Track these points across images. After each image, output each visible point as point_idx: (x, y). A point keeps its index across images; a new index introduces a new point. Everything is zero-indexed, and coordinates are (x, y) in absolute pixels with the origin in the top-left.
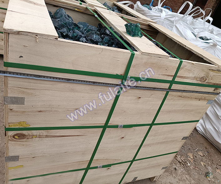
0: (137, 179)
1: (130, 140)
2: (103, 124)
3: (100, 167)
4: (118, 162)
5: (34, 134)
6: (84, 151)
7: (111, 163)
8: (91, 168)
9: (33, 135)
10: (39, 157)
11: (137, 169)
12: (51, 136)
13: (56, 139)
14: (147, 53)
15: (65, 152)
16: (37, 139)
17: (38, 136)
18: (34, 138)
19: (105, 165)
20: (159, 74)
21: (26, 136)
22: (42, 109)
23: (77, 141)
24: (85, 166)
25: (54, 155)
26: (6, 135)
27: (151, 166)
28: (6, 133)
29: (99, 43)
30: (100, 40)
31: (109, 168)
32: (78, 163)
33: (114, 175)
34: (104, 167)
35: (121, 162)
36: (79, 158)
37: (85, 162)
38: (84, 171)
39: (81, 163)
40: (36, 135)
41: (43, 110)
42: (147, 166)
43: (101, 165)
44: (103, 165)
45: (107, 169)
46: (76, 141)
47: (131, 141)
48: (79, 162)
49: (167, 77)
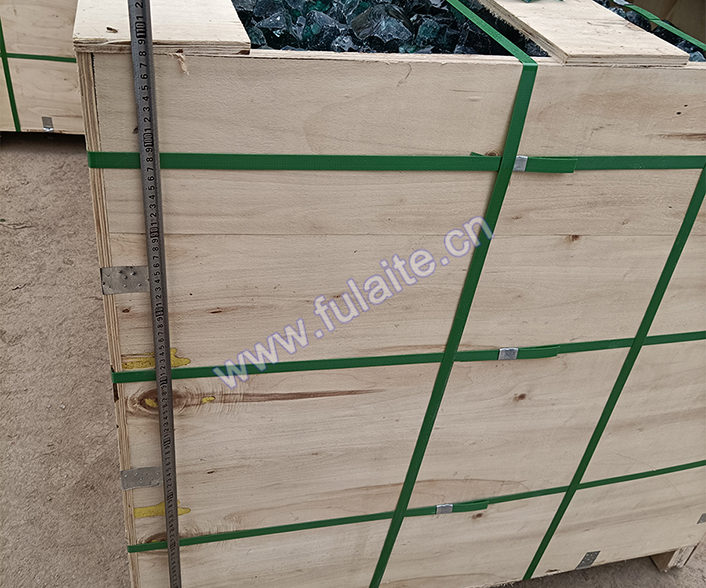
0: (598, 561)
1: (553, 404)
2: (437, 346)
3: (445, 510)
4: (514, 492)
5: (206, 392)
6: (381, 448)
7: (488, 495)
8: (410, 510)
9: (204, 395)
10: (227, 469)
11: (592, 519)
12: (262, 395)
13: (279, 405)
14: (588, 56)
15: (315, 451)
16: (218, 407)
17: (218, 398)
18: (207, 405)
19: (461, 501)
20: (651, 137)
21: (179, 397)
22: (222, 304)
23: (351, 412)
24: (390, 505)
25: (277, 464)
26: (116, 397)
27: (654, 507)
28: (116, 391)
29: (402, 45)
30: (406, 34)
31: (479, 515)
32: (365, 492)
33: (501, 540)
34: (459, 508)
35: (526, 491)
36: (363, 474)
37: (389, 489)
38: (388, 522)
39: (376, 491)
40: (213, 393)
41: (226, 306)
42: (634, 508)
43: (450, 501)
44: (455, 501)
45: (474, 517)
46: (347, 413)
47: (555, 407)
48: (367, 488)
49: (687, 142)
